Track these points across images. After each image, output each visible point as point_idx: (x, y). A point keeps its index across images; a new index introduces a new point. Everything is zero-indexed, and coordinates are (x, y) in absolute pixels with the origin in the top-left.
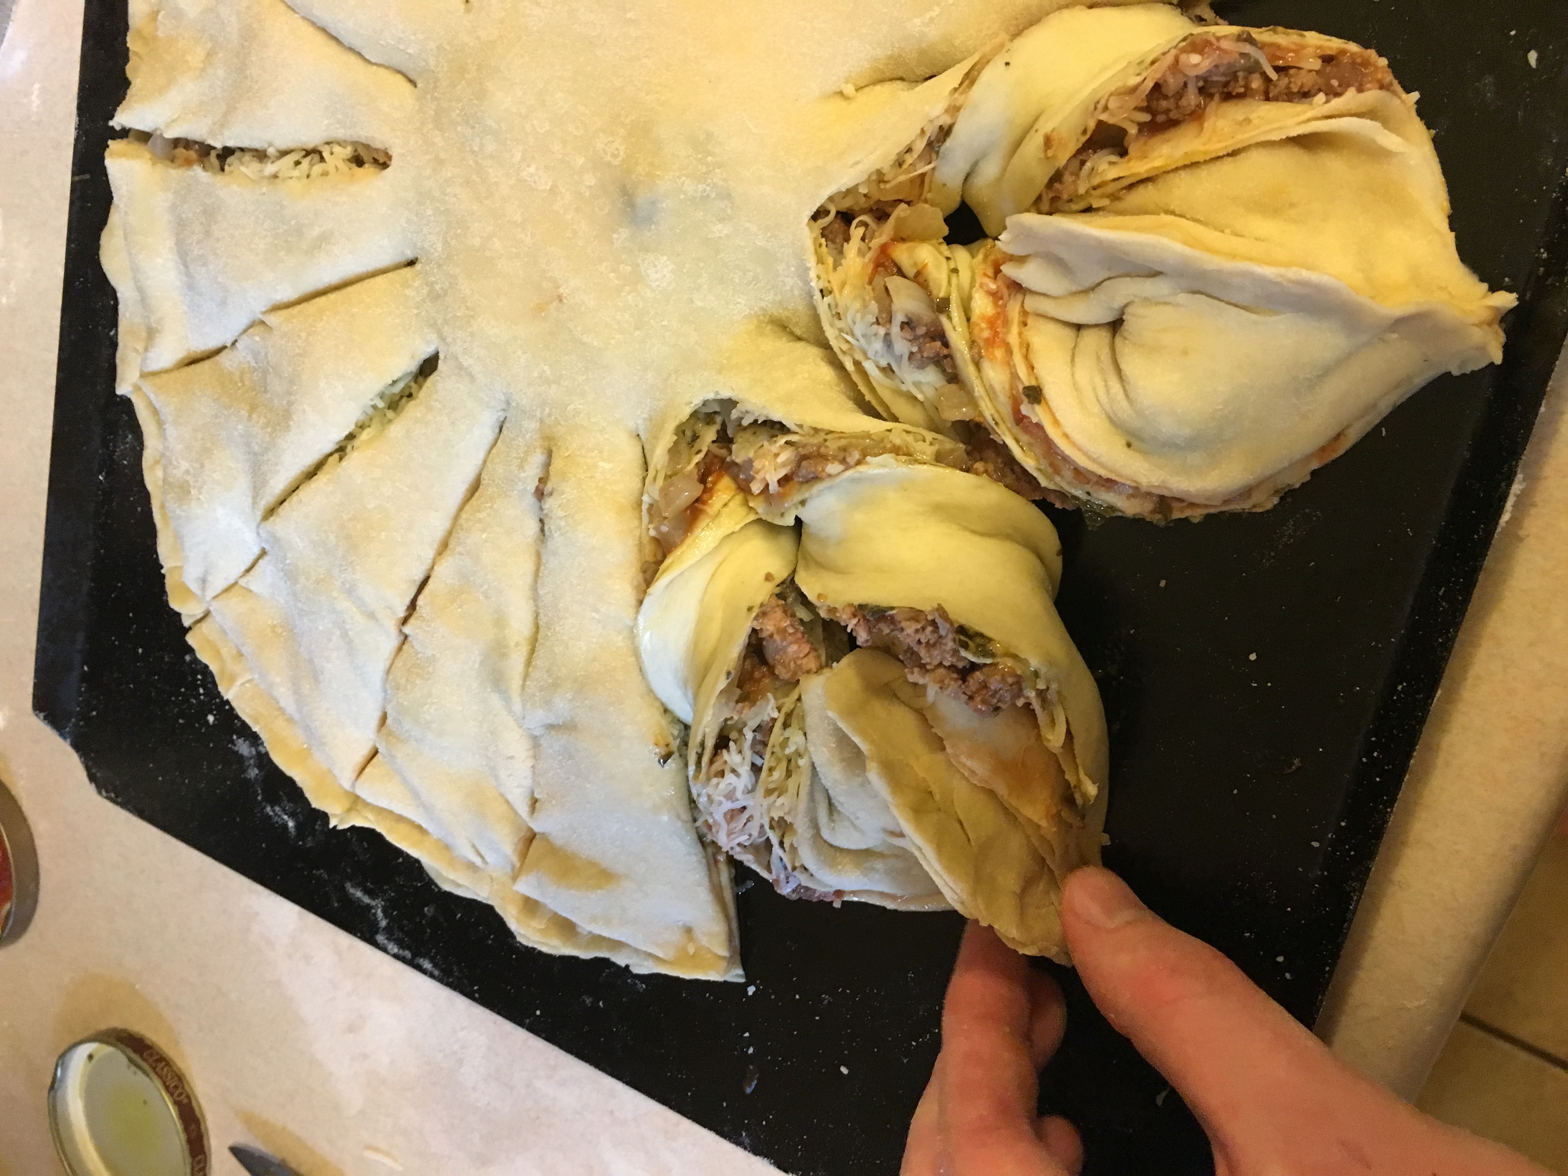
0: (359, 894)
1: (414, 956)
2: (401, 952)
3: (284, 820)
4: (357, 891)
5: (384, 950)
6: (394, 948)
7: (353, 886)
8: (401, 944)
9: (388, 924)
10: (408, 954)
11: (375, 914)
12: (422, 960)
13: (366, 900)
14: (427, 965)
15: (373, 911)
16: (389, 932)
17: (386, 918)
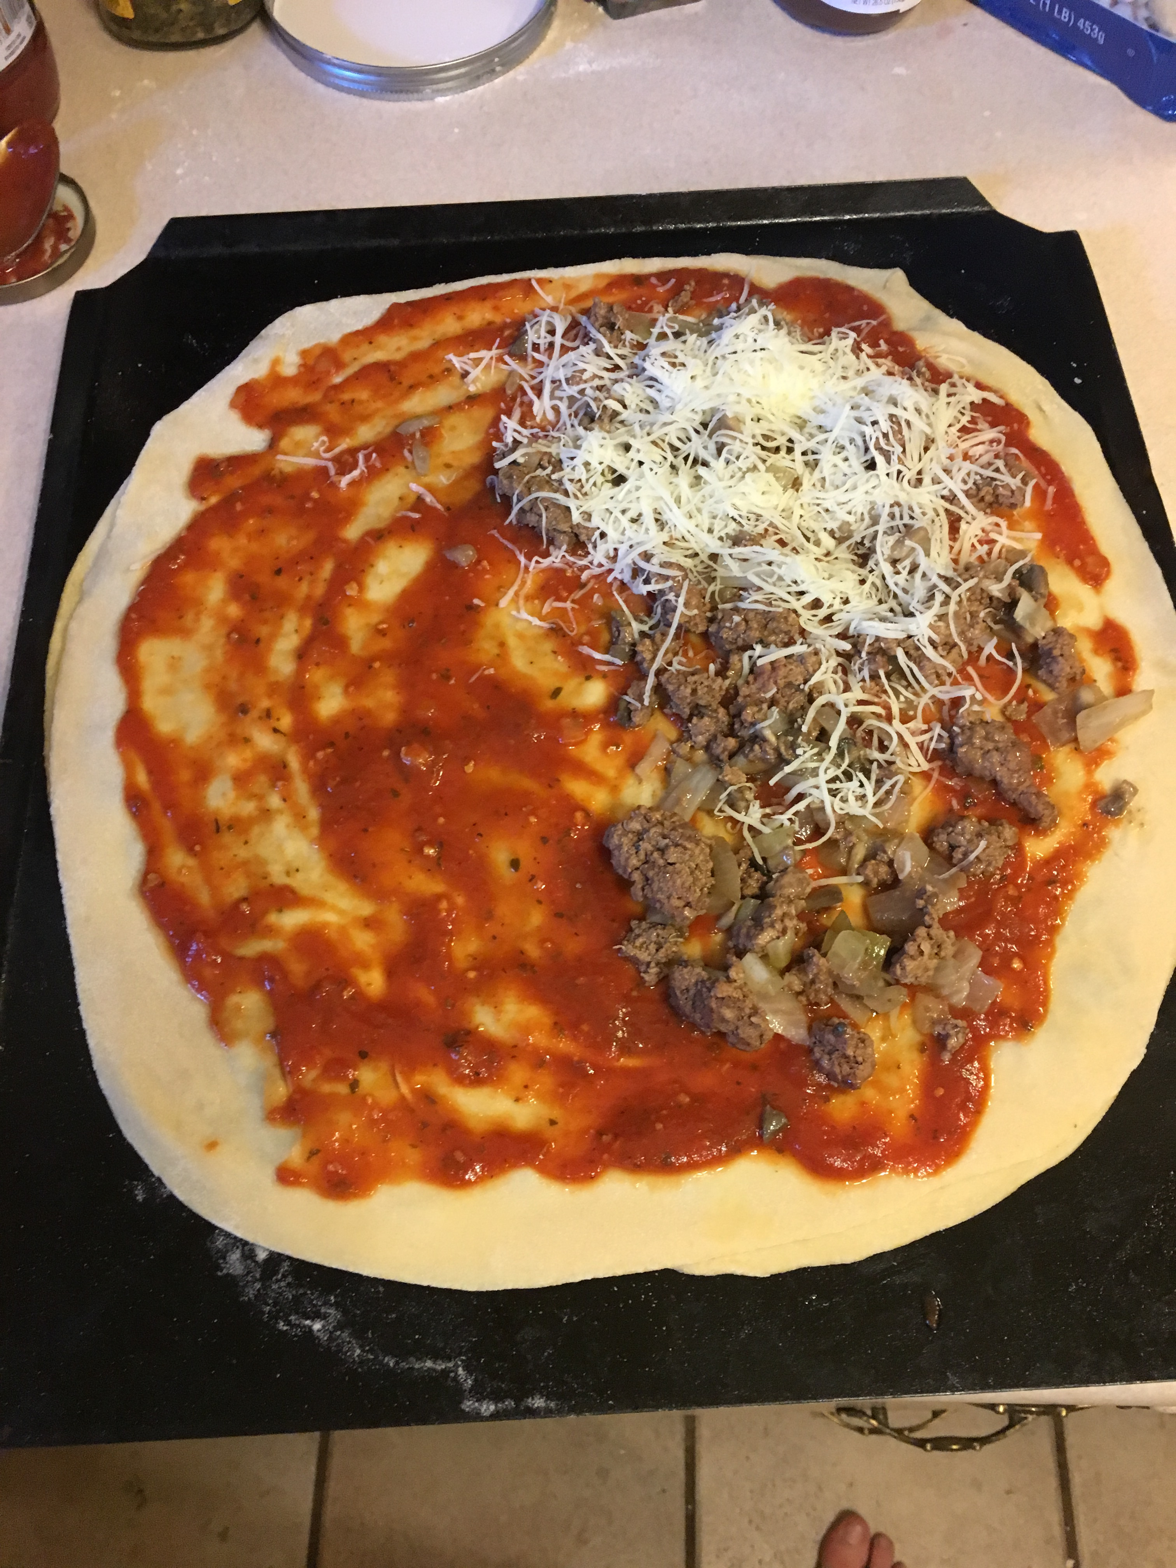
0: (429, 1364)
1: (518, 1400)
2: (500, 1405)
3: (305, 1326)
4: (425, 1362)
5: (477, 1417)
6: (488, 1408)
7: (418, 1359)
8: (496, 1397)
9: (476, 1380)
10: (510, 1403)
11: (455, 1379)
12: (530, 1400)
13: (441, 1366)
14: (538, 1402)
15: (452, 1375)
16: (479, 1393)
17: (471, 1375)
